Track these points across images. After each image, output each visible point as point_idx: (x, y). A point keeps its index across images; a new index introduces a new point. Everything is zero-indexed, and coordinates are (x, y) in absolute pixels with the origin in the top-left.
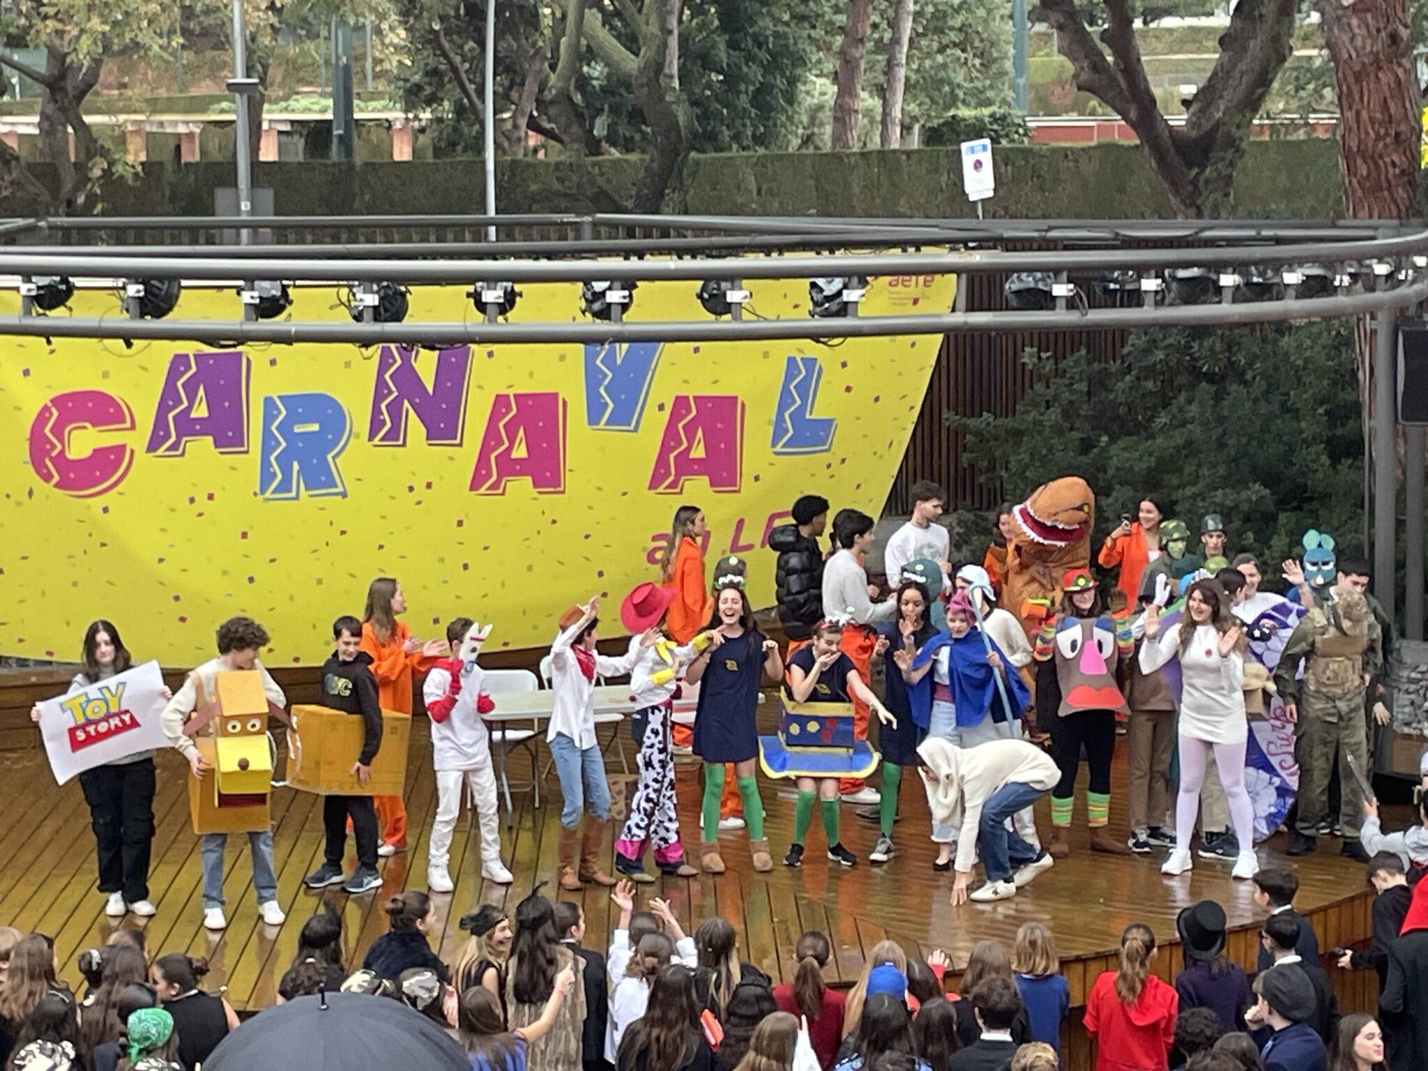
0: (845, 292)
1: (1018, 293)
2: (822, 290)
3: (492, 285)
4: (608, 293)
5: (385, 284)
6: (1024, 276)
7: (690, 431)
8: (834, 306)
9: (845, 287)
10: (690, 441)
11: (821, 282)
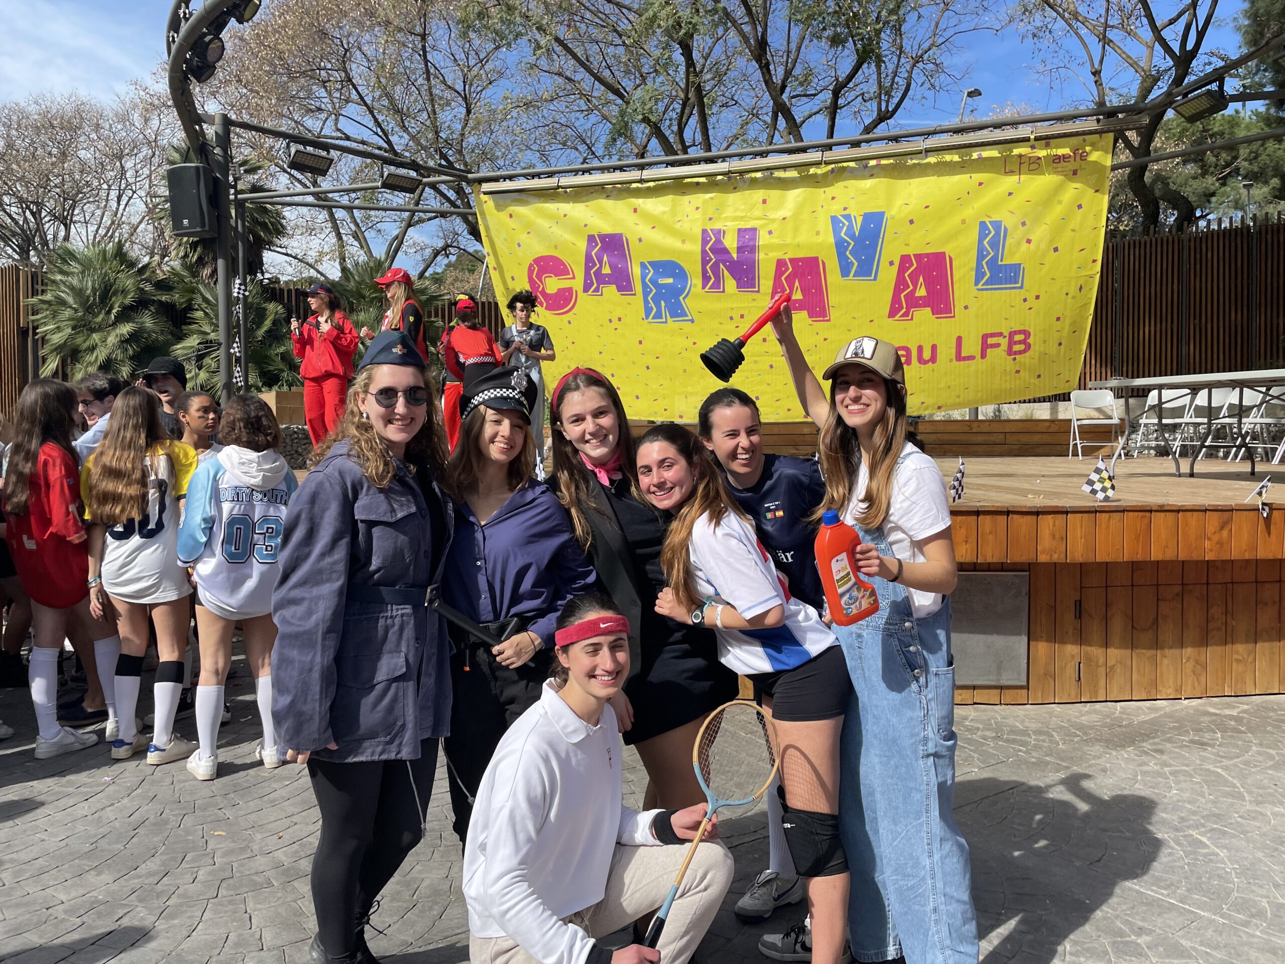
7: (914, 278)
10: (915, 286)
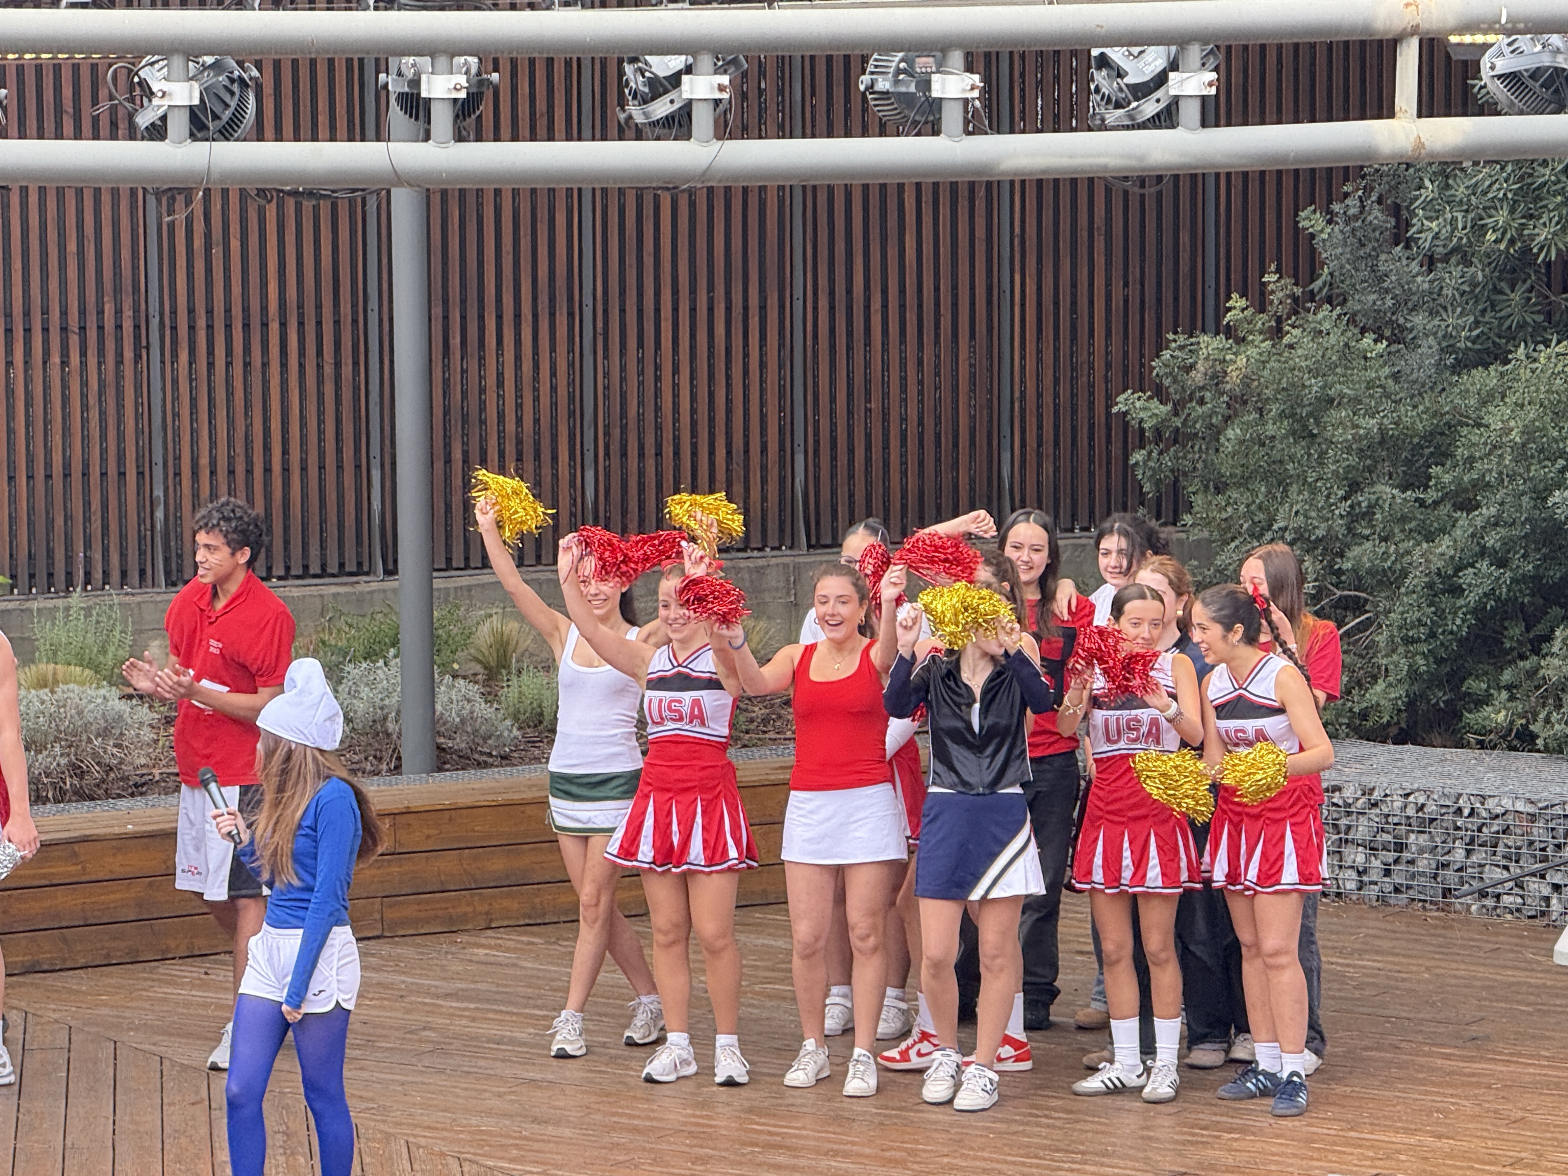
0: (1172, 75)
1: (1512, 79)
2: (1121, 74)
3: (442, 61)
4: (685, 78)
5: (209, 60)
6: (1524, 41)
8: (1149, 108)
9: (1174, 66)
11: (1116, 54)
